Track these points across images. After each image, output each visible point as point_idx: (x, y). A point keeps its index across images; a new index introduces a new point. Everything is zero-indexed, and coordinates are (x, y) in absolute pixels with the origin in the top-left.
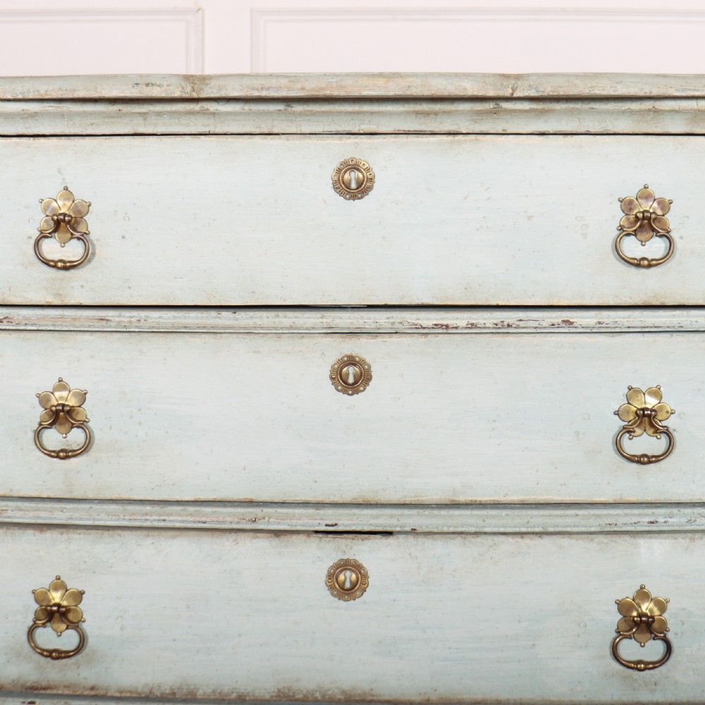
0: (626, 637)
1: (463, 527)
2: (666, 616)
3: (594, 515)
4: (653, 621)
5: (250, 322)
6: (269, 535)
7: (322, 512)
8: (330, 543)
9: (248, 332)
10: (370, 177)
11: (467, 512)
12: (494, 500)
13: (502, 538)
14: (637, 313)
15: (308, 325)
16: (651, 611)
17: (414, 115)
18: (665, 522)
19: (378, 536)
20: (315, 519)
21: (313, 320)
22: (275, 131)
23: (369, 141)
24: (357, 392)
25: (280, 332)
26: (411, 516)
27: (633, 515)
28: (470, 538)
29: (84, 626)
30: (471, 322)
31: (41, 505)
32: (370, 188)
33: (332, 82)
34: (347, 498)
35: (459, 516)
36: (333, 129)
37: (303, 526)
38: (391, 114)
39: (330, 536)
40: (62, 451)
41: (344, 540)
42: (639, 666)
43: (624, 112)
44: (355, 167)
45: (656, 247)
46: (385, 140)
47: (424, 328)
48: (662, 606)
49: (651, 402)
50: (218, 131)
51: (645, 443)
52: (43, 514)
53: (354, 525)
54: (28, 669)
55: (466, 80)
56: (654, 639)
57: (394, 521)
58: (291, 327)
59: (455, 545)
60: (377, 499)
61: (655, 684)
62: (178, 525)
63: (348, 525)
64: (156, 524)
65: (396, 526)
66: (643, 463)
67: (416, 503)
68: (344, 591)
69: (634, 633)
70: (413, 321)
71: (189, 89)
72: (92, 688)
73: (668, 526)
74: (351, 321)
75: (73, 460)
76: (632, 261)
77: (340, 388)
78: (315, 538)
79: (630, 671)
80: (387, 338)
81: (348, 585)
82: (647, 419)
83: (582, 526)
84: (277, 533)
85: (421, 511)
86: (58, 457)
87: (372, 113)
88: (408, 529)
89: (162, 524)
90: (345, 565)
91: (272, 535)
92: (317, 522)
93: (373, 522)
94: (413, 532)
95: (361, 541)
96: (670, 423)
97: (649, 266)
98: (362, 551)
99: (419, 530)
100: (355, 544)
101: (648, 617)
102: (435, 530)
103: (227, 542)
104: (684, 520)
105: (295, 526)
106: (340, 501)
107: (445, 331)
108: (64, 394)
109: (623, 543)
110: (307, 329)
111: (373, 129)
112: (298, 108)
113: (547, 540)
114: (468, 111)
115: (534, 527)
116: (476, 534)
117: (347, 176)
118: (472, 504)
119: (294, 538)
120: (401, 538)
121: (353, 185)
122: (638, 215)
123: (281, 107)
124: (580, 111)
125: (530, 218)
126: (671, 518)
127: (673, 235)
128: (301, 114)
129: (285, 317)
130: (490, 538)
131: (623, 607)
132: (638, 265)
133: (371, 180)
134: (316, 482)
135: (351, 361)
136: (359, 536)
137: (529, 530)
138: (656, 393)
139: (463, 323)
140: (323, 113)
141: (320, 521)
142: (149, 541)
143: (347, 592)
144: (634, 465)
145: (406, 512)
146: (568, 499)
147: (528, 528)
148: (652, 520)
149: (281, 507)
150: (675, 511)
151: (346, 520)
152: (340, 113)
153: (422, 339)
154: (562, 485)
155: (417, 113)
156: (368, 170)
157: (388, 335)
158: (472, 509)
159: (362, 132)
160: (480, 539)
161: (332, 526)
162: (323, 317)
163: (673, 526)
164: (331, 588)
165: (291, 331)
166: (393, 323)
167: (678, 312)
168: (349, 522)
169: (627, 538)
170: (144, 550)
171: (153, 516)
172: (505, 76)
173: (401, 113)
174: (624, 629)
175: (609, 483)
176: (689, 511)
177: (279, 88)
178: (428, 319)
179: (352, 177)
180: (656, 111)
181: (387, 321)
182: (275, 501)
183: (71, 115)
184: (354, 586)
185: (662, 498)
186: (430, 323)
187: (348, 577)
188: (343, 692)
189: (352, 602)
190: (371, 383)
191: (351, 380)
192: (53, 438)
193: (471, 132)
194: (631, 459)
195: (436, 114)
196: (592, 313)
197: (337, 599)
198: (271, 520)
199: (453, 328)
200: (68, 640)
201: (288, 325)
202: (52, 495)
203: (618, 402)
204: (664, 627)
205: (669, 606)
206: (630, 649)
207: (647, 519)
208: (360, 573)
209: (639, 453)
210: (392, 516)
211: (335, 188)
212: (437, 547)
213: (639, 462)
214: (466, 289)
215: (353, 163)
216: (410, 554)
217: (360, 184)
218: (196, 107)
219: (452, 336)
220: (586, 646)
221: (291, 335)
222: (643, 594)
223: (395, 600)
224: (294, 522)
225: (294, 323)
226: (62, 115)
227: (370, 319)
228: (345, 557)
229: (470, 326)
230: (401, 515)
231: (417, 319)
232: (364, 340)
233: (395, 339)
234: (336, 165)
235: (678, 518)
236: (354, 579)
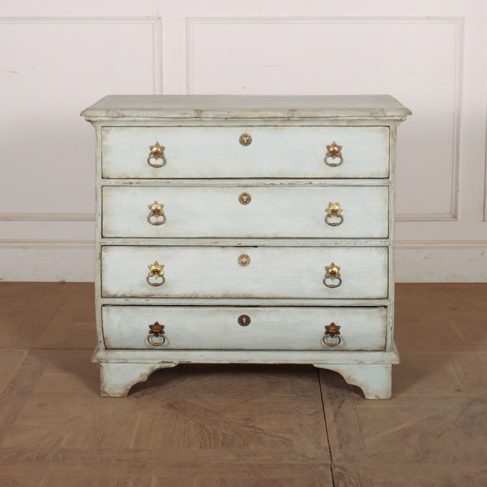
0: (327, 278)
1: (278, 244)
2: (340, 272)
3: (318, 241)
4: (336, 273)
5: (214, 183)
7: (236, 240)
8: (239, 249)
9: (214, 186)
11: (280, 240)
12: (288, 237)
13: (291, 248)
14: (332, 180)
15: (232, 184)
16: (335, 270)
17: (264, 122)
18: (340, 244)
19: (253, 247)
20: (234, 242)
21: (233, 182)
22: (222, 125)
23: (250, 128)
24: (246, 204)
25: (223, 186)
27: (330, 241)
28: (281, 248)
29: (164, 276)
30: (281, 183)
31: (150, 239)
32: (251, 142)
33: (240, 113)
34: (244, 236)
35: (278, 241)
36: (240, 125)
37: (231, 244)
38: (257, 121)
39: (239, 247)
40: (157, 223)
41: (243, 249)
42: (331, 286)
43: (327, 120)
44: (246, 136)
45: (337, 160)
46: (255, 128)
48: (339, 269)
49: (337, 208)
50: (205, 125)
51: (334, 220)
52: (151, 242)
53: (246, 244)
54: (147, 290)
55: (279, 113)
56: (336, 278)
57: (258, 243)
59: (276, 250)
60: (253, 236)
61: (337, 292)
62: (192, 245)
63: (244, 244)
64: (186, 245)
66: (334, 226)
67: (265, 237)
69: (330, 277)
70: (264, 183)
71: (197, 115)
72: (166, 295)
74: (245, 182)
75: (160, 226)
76: (329, 165)
77: (241, 203)
78: (234, 248)
79: (329, 288)
81: (244, 262)
82: (334, 212)
83: (315, 245)
84: (223, 247)
85: (266, 240)
86: (155, 225)
87: (251, 121)
88: (262, 245)
89: (188, 245)
90: (242, 256)
91: (221, 247)
93: (252, 243)
94: (264, 246)
95: (248, 249)
96: (342, 214)
97: (335, 166)
98: (249, 252)
99: (266, 245)
100: (246, 250)
101: (334, 272)
102: (270, 246)
103: (208, 249)
104: (346, 243)
106: (242, 237)
107: (273, 185)
108: (157, 205)
109: (327, 250)
111: (251, 124)
112: (229, 119)
113: (304, 248)
114: (280, 121)
115: (300, 245)
116: (283, 246)
117: (243, 139)
118: (282, 238)
119: (228, 248)
120: (260, 248)
121: (246, 142)
122: (332, 151)
123: (224, 120)
124: (313, 120)
125: (299, 151)
126: (342, 242)
127: (343, 156)
128: (230, 121)
129: (225, 181)
130: (287, 248)
131: (327, 269)
132: (332, 166)
133: (251, 140)
134: (234, 231)
135: (245, 194)
136: (247, 247)
138: (337, 204)
139: (279, 183)
140: (237, 121)
141: (236, 243)
142: (184, 250)
143: (244, 264)
144: (331, 227)
145: (262, 240)
146: (311, 236)
147: (298, 245)
148: (336, 242)
149: (224, 239)
150: (343, 240)
151: (244, 242)
152: (242, 121)
153: (266, 188)
154: (309, 232)
156: (250, 137)
157: (256, 187)
159: (248, 126)
160: (284, 248)
161: (239, 244)
162: (236, 181)
163: (342, 245)
164: (239, 263)
166: (258, 183)
167: (345, 180)
169: (328, 248)
170: (182, 252)
171: (185, 242)
172: (291, 110)
173: (259, 121)
174: (327, 275)
175: (323, 232)
176: (347, 240)
177: (224, 115)
179: (245, 139)
180: (337, 120)
181: (256, 182)
182: (222, 237)
183: (160, 121)
184: (246, 262)
185: (339, 237)
186: (269, 183)
187: (244, 260)
188: (243, 295)
189: (245, 267)
190: (251, 201)
191: (245, 200)
192: (154, 219)
193: (281, 126)
194: (330, 224)
195: (271, 121)
196: (318, 180)
197: (241, 266)
198: (221, 243)
199: (276, 185)
200: (160, 280)
201: (226, 184)
202: (153, 237)
203: (326, 207)
204: (339, 275)
205: (341, 269)
206: (329, 281)
207: (334, 243)
208: (248, 258)
209: (332, 223)
210: (257, 241)
211: (240, 143)
212: (271, 250)
213: (332, 225)
214: (279, 173)
216: (263, 252)
217: (247, 141)
218: (199, 119)
219: (275, 187)
220: (316, 280)
221: (226, 187)
222: (333, 265)
223: (258, 266)
224: (228, 243)
225: (228, 183)
226: (157, 121)
227: (250, 182)
228: (243, 254)
230: (260, 241)
232: (249, 188)
233: (258, 188)
234: (240, 135)
235: (344, 243)
236: (246, 260)
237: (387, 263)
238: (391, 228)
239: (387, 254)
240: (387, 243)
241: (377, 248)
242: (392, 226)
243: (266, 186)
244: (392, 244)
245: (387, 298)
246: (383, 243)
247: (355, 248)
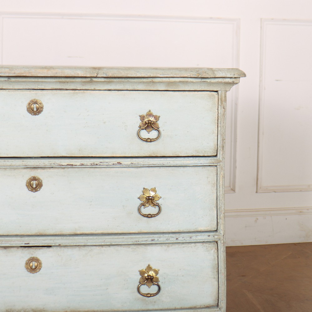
0: (143, 284)
1: (79, 243)
2: (158, 276)
3: (130, 238)
4: (153, 278)
6: (2, 248)
7: (23, 239)
8: (27, 251)
10: (42, 106)
11: (81, 237)
12: (91, 233)
13: (95, 247)
14: (146, 159)
15: (17, 165)
16: (152, 274)
17: (59, 83)
18: (158, 240)
19: (46, 248)
20: (20, 242)
21: (19, 163)
22: (4, 88)
23: (41, 92)
24: (36, 191)
25: (6, 167)
26: (58, 239)
27: (146, 237)
28: (82, 248)
30: (82, 163)
32: (42, 111)
33: (26, 71)
34: (33, 233)
35: (77, 239)
36: (27, 87)
37: (16, 244)
38: (50, 82)
39: (27, 248)
41: (32, 250)
42: (148, 295)
43: (141, 82)
44: (36, 103)
45: (153, 134)
46: (48, 92)
47: (63, 166)
48: (156, 272)
49: (152, 194)
51: (150, 210)
53: (36, 243)
55: (79, 71)
56: (153, 285)
57: (52, 242)
58: (10, 166)
59: (76, 251)
60: (45, 233)
61: (155, 302)
63: (34, 244)
65: (53, 244)
66: (149, 217)
67: (60, 234)
68: (32, 270)
69: (146, 283)
70: (59, 163)
73: (159, 241)
74: (34, 163)
76: (144, 140)
77: (30, 189)
78: (21, 249)
79: (145, 297)
80: (48, 170)
81: (34, 267)
82: (150, 200)
83: (126, 242)
84: (5, 247)
85: (62, 237)
87: (42, 82)
88: (57, 244)
90: (32, 259)
91: (3, 248)
92: (21, 243)
93: (43, 242)
94: (59, 246)
95: (39, 250)
96: (160, 202)
97: (151, 141)
98: (40, 254)
99: (62, 245)
100: (37, 251)
101: (151, 277)
102: (68, 245)
104: (165, 239)
105: (13, 244)
106: (30, 234)
107: (71, 167)
109: (142, 249)
110: (17, 166)
111: (43, 88)
112: (13, 80)
113: (112, 248)
114: (80, 82)
115: (107, 243)
116: (84, 246)
117: (32, 106)
118: (83, 234)
119: (12, 249)
120: (55, 248)
121: (35, 110)
122: (146, 122)
123: (6, 79)
124: (123, 82)
125: (104, 123)
126: (160, 238)
127: (160, 129)
128: (14, 82)
129: (8, 162)
130: (90, 247)
131: (142, 273)
132: (146, 141)
133: (42, 108)
134: (21, 227)
135: (34, 179)
136: (38, 248)
137: (105, 244)
138: (154, 190)
139: (78, 164)
140: (23, 82)
141: (22, 242)
143: (33, 270)
144: (146, 218)
145: (57, 238)
146: (120, 232)
147: (104, 243)
148: (153, 239)
149: (7, 237)
150: (162, 235)
151: (33, 241)
152: (30, 82)
153: (62, 170)
154: (118, 226)
155: (60, 82)
156: (40, 103)
157: (49, 169)
158: (82, 236)
159: (38, 89)
160: (86, 248)
161: (27, 244)
162: (23, 162)
163: (161, 241)
164: (27, 268)
165: (10, 167)
166: (51, 164)
167: (162, 159)
168: (34, 242)
169: (143, 246)
172: (95, 68)
173: (53, 82)
174: (142, 281)
175: (136, 225)
176: (167, 235)
177: (5, 73)
178: (65, 162)
179: (35, 106)
180: (153, 82)
181: (48, 163)
182: (5, 235)
184: (36, 267)
185: (157, 231)
186: (65, 164)
187: (34, 264)
189: (35, 274)
190: (42, 188)
191: (34, 186)
193: (82, 89)
194: (144, 216)
195: (68, 82)
196: (129, 160)
197: (29, 273)
198: (3, 242)
199: (74, 166)
201: (9, 165)
203: (140, 194)
204: (157, 280)
205: (160, 272)
206: (145, 289)
207: (150, 239)
208: (39, 262)
209: (147, 213)
210: (51, 240)
211: (28, 111)
212: (69, 251)
213: (147, 217)
214: (79, 150)
215: (35, 101)
216: (58, 254)
217: (37, 109)
219: (74, 169)
220: (128, 288)
221: (10, 169)
222: (149, 268)
223: (52, 273)
224: (12, 243)
225: (11, 164)
227: (42, 162)
228: (33, 256)
229: (81, 165)
230: (55, 239)
231: (61, 162)
232: (39, 171)
233: (52, 170)
234: (28, 101)
235: (163, 238)
236: (36, 264)
237: (217, 263)
238: (220, 218)
239: (216, 251)
240: (216, 237)
241: (205, 244)
242: (222, 215)
243: (62, 167)
244: (222, 238)
245: (218, 305)
246: (212, 237)
247: (177, 246)
